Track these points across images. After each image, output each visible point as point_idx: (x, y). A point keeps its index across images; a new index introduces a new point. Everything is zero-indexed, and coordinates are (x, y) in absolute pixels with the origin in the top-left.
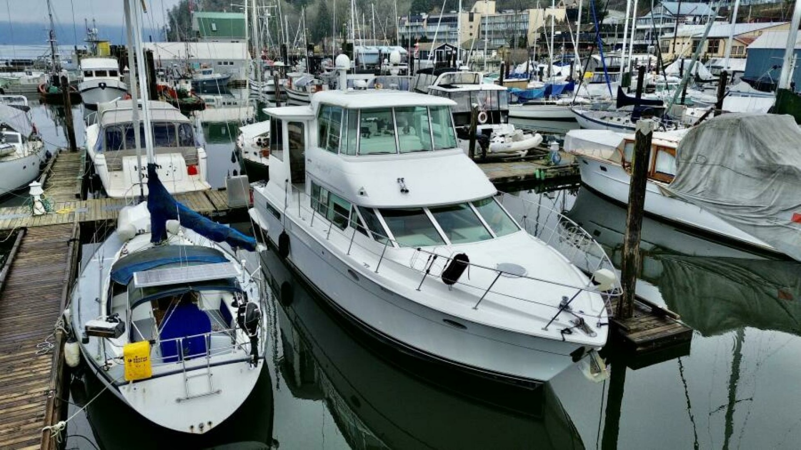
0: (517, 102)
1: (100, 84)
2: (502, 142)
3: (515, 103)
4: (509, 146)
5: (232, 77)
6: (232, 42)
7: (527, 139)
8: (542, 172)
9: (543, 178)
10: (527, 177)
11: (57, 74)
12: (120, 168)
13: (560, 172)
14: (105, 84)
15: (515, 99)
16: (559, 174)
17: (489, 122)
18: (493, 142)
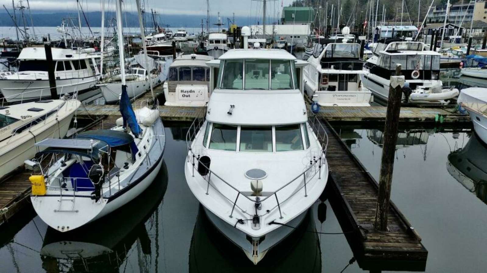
0: (477, 66)
1: (215, 48)
2: (422, 93)
3: (475, 67)
4: (426, 96)
5: (297, 45)
6: (303, 24)
7: (444, 92)
8: (442, 117)
9: (442, 121)
10: (427, 119)
11: (203, 42)
12: (174, 91)
13: (459, 119)
14: (217, 47)
15: (476, 64)
16: (458, 120)
17: (420, 78)
18: (414, 92)
